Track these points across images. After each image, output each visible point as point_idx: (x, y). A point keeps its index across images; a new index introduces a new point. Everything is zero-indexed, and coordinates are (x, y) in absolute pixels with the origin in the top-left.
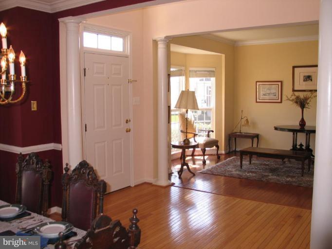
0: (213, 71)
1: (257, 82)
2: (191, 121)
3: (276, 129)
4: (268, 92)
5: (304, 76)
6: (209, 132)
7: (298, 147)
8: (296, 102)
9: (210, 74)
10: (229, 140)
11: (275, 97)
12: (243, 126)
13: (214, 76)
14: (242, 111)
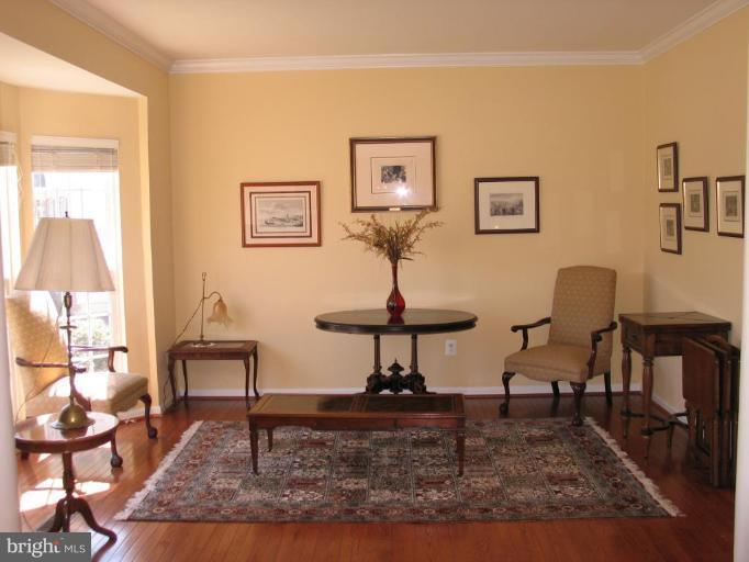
0: (113, 151)
1: (243, 185)
2: (49, 322)
3: (323, 325)
4: (281, 214)
5: (383, 169)
6: (112, 351)
7: (388, 374)
8: (378, 245)
9: (102, 158)
10: (171, 368)
11: (299, 229)
12: (210, 320)
13: (115, 167)
14: (204, 274)
